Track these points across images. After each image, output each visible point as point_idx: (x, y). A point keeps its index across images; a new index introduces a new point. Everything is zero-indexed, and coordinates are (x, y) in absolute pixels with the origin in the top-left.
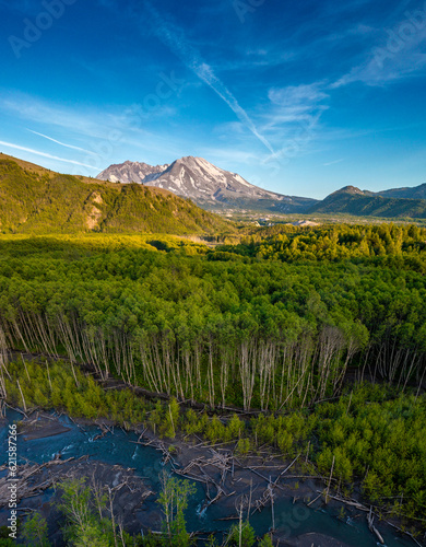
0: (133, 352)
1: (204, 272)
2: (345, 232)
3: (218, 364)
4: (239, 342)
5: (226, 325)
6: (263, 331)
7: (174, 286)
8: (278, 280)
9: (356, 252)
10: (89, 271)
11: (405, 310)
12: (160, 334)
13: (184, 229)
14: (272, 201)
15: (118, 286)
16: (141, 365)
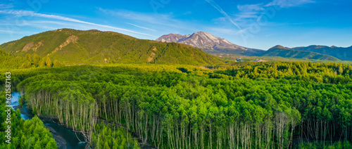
0: (163, 128)
1: (207, 84)
2: (280, 65)
3: (215, 138)
4: (228, 125)
5: (220, 113)
6: (242, 117)
7: (190, 91)
8: (248, 88)
9: (287, 74)
10: (146, 82)
11: (315, 100)
12: (180, 118)
13: (197, 62)
14: (242, 50)
15: (159, 90)
16: (167, 137)
